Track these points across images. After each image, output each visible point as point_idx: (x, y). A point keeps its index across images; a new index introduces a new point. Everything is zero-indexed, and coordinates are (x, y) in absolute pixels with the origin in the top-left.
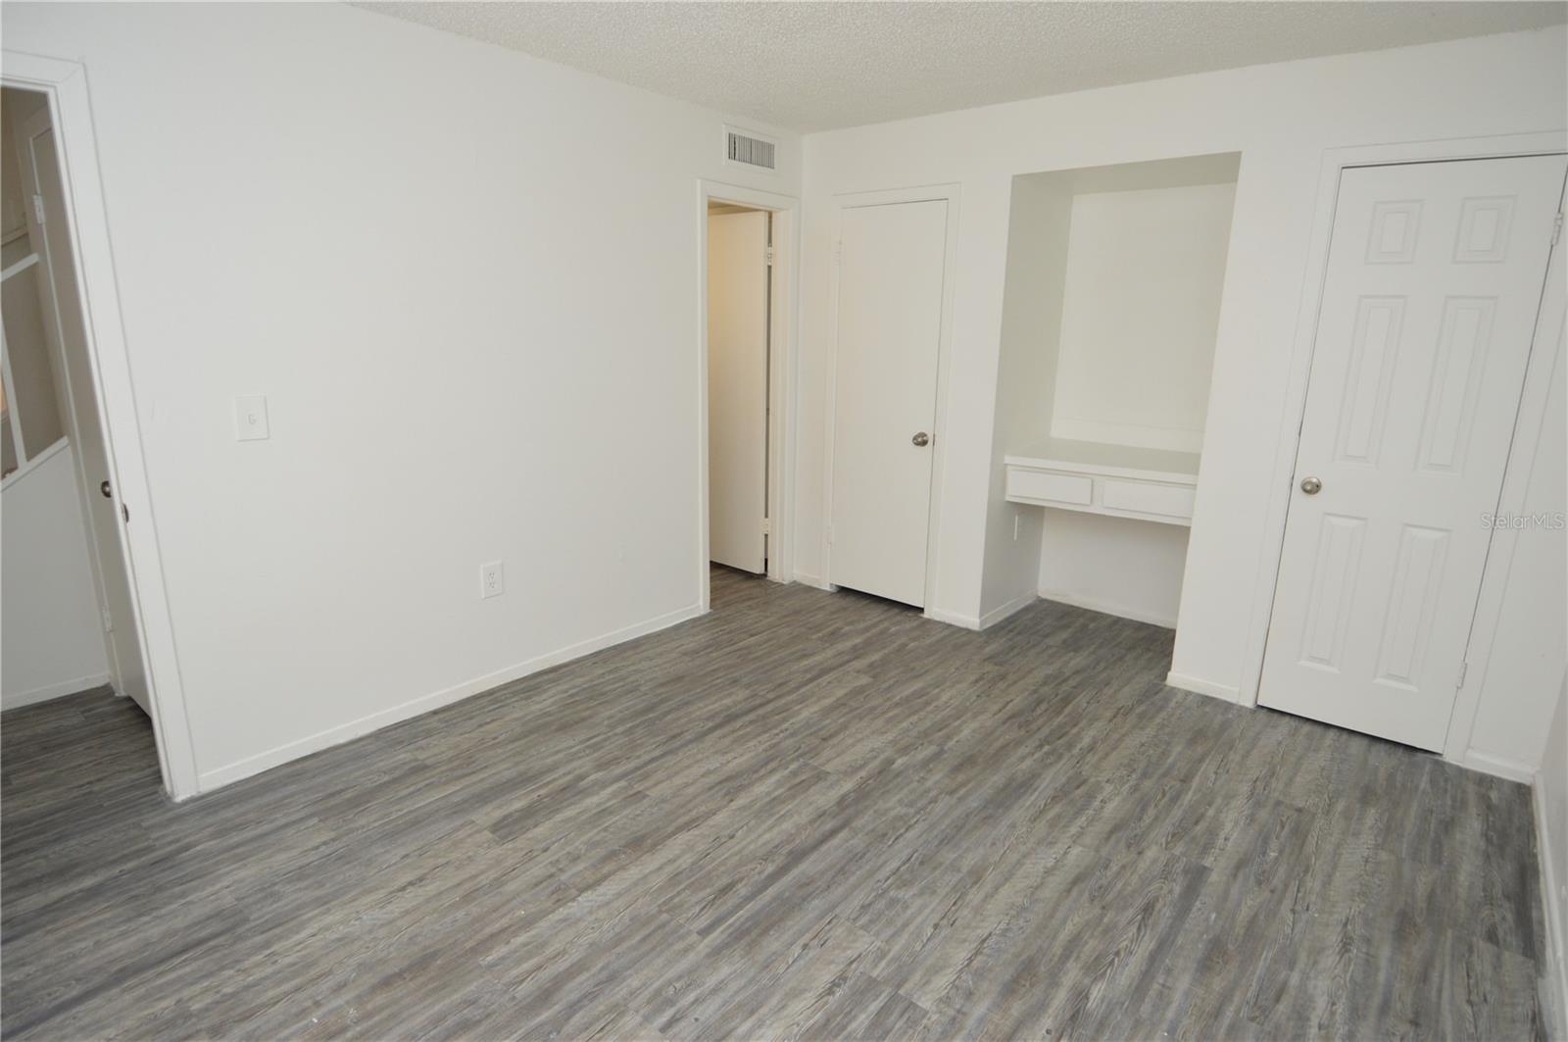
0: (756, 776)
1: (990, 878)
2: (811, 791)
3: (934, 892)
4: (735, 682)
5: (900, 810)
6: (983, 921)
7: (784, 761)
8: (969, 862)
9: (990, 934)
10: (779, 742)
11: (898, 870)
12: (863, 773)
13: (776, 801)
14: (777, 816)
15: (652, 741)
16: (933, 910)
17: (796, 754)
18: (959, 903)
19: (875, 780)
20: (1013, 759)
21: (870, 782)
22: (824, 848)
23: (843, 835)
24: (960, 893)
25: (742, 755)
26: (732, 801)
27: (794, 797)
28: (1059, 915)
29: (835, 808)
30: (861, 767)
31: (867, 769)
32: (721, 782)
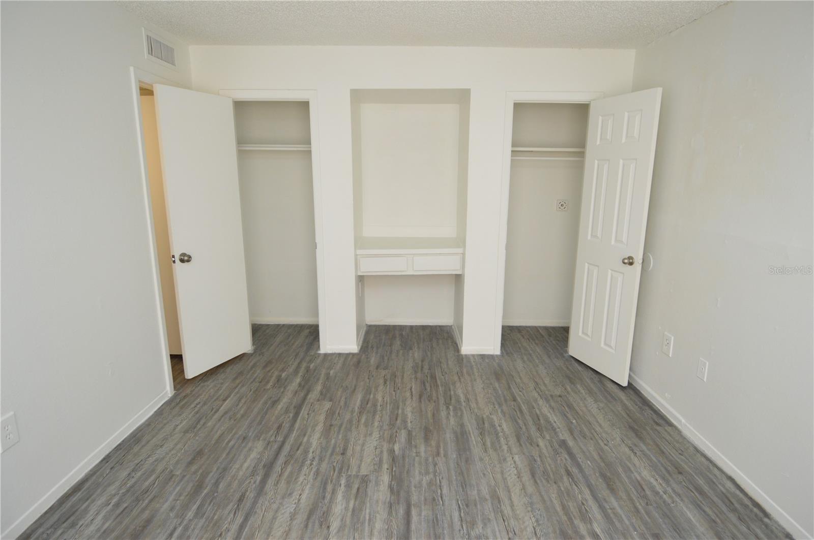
0: (326, 501)
1: (502, 494)
2: (369, 493)
3: (489, 520)
4: (244, 438)
5: (426, 480)
6: (524, 522)
7: (334, 481)
8: (485, 492)
9: (534, 529)
10: (318, 469)
11: (461, 517)
12: (385, 466)
13: (356, 512)
14: (367, 521)
15: (226, 512)
16: (499, 531)
17: (336, 472)
18: (505, 518)
19: (396, 466)
20: (444, 421)
21: (394, 469)
22: (413, 527)
23: (414, 512)
24: (498, 510)
25: (303, 490)
26: (328, 527)
27: (363, 503)
28: (546, 498)
29: (392, 497)
30: (381, 461)
31: (384, 461)
32: (308, 518)
